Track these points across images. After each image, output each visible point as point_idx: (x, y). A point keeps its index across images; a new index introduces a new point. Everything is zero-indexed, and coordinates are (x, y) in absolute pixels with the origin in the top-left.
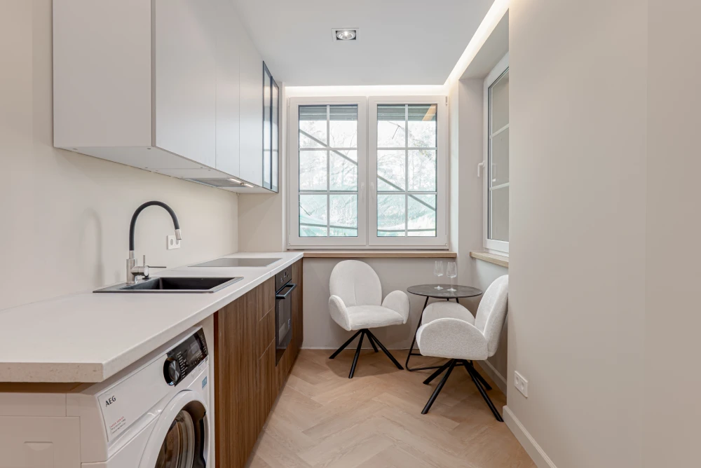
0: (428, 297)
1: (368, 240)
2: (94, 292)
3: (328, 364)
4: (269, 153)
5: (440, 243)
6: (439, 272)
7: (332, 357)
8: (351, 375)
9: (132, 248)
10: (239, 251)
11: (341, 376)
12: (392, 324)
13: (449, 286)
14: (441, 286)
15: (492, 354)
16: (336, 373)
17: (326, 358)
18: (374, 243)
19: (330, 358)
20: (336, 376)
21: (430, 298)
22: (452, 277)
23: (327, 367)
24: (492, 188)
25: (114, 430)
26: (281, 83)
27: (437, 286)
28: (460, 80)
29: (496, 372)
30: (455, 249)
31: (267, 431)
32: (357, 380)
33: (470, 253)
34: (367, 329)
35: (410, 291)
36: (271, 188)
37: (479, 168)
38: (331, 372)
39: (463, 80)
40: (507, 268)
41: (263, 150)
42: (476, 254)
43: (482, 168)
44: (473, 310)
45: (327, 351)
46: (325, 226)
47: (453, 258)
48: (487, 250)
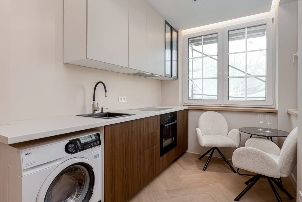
0: (252, 135)
1: (223, 102)
2: (77, 115)
3: (196, 161)
4: (170, 62)
5: (269, 104)
7: (200, 159)
8: (204, 169)
9: (94, 100)
10: (162, 105)
11: (199, 169)
12: (228, 146)
13: (267, 129)
14: (262, 128)
16: (197, 167)
17: (197, 158)
18: (226, 103)
19: (199, 159)
20: (197, 168)
21: (253, 135)
22: (269, 124)
23: (195, 163)
25: (27, 165)
26: (179, 29)
27: (259, 128)
28: (279, 5)
30: (277, 109)
31: (151, 185)
32: (207, 173)
33: (287, 110)
34: (217, 147)
35: (240, 130)
36: (171, 77)
37: (293, 57)
38: (195, 166)
41: (165, 61)
42: (291, 112)
45: (199, 155)
46: (201, 95)
47: (275, 113)
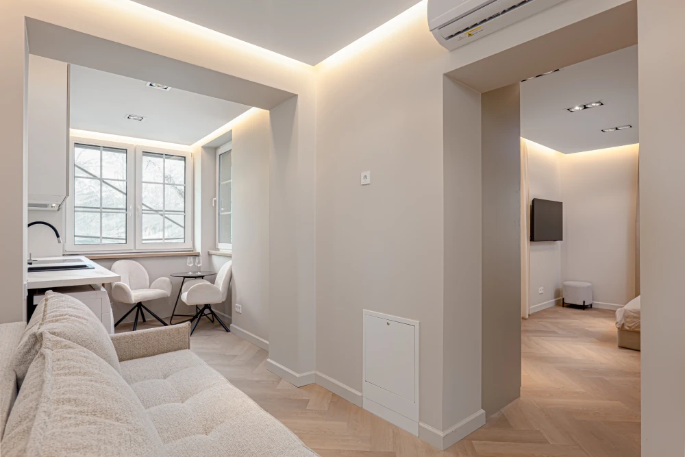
0: (184, 278)
1: (134, 246)
5: (188, 246)
6: (190, 263)
15: (224, 300)
22: (198, 266)
24: (221, 213)
27: (189, 272)
28: (202, 147)
29: (225, 315)
30: (198, 249)
39: (205, 148)
40: (231, 257)
42: (212, 252)
43: (215, 201)
44: (213, 282)
47: (197, 255)
48: (218, 250)
